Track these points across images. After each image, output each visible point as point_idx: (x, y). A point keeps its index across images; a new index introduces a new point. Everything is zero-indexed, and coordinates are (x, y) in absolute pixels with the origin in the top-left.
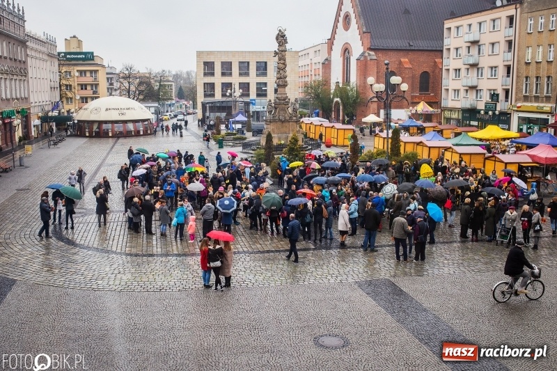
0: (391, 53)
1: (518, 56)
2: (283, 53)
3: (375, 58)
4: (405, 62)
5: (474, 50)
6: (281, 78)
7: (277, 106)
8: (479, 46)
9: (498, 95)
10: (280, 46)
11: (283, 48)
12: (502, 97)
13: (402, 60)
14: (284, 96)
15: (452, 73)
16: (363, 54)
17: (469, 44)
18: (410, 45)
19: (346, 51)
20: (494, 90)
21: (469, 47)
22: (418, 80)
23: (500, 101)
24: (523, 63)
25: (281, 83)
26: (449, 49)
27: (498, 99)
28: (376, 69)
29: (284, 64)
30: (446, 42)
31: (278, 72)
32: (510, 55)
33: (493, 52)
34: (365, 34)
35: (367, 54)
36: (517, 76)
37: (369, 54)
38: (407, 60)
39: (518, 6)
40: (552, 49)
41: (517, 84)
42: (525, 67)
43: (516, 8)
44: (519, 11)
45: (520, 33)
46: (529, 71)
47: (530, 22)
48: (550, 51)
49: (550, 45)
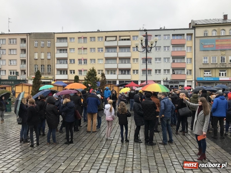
1: (30, 56)
9: (18, 72)
12: (20, 73)
20: (16, 70)
23: (19, 75)
24: (33, 59)
32: (25, 55)
33: (11, 53)
36: (30, 65)
39: (28, 35)
40: (49, 54)
41: (30, 67)
42: (34, 61)
43: (27, 36)
44: (28, 37)
45: (30, 46)
46: (37, 62)
47: (35, 43)
48: (48, 55)
49: (48, 53)
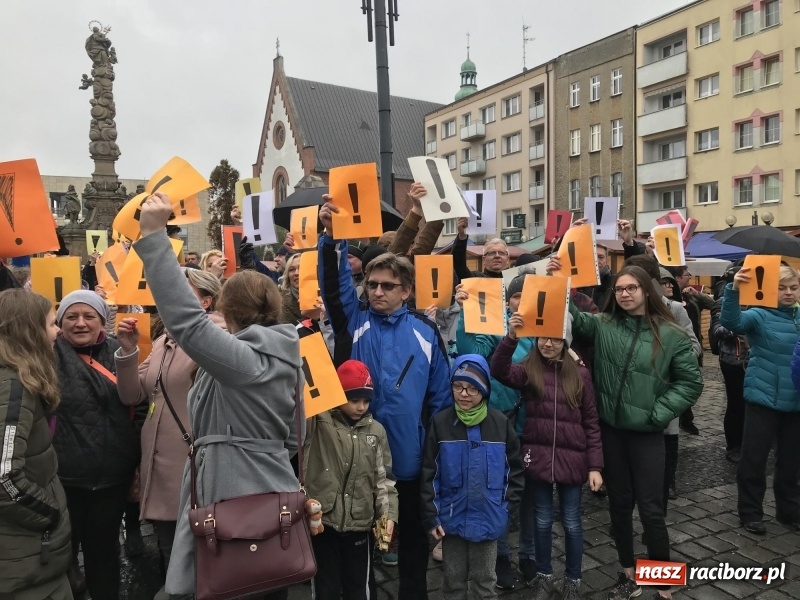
1: (556, 149)
2: (105, 81)
3: (322, 184)
5: (476, 153)
6: (101, 139)
7: (91, 203)
8: (484, 146)
9: (523, 216)
10: (96, 64)
11: (105, 70)
12: (530, 218)
14: (111, 181)
16: (304, 180)
17: (466, 145)
19: (280, 178)
20: (519, 209)
21: (466, 151)
23: (527, 225)
24: (565, 158)
25: (100, 150)
27: (524, 223)
29: (106, 106)
30: (430, 148)
31: (94, 125)
32: (541, 150)
33: (508, 150)
34: (306, 150)
35: (310, 180)
36: (556, 182)
37: (314, 180)
39: (550, 67)
40: (618, 128)
41: (556, 194)
42: (569, 165)
43: (547, 72)
44: (552, 75)
45: (556, 111)
46: (578, 170)
47: (572, 91)
48: (615, 132)
49: (613, 122)
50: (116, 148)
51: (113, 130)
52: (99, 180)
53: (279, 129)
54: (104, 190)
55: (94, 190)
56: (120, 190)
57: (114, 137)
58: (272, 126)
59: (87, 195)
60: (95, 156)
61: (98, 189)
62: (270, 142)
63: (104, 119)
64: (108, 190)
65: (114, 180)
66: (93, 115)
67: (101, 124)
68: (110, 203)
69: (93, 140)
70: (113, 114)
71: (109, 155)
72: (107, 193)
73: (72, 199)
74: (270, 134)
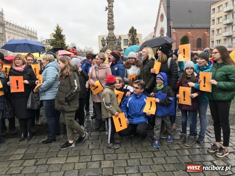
0: (183, 30)
2: (111, 8)
3: (175, 32)
4: (190, 34)
5: (230, 16)
6: (110, 24)
7: (108, 42)
8: (233, 13)
10: (109, 3)
11: (111, 5)
13: (188, 33)
14: (112, 35)
15: (216, 32)
17: (226, 14)
18: (192, 26)
19: (162, 31)
21: (226, 16)
22: (196, 43)
25: (110, 27)
26: (214, 20)
28: (175, 37)
29: (112, 15)
30: (212, 16)
31: (108, 20)
37: (172, 31)
38: (190, 33)
50: (114, 26)
51: (113, 21)
52: (110, 35)
53: (162, 16)
54: (111, 38)
55: (108, 38)
56: (115, 38)
57: (113, 23)
58: (160, 15)
59: (107, 40)
60: (109, 29)
61: (109, 38)
62: (159, 20)
63: (111, 18)
64: (112, 38)
65: (113, 35)
66: (108, 18)
67: (110, 20)
68: (112, 42)
69: (108, 24)
70: (113, 17)
71: (112, 28)
72: (112, 39)
73: (103, 41)
74: (159, 17)
